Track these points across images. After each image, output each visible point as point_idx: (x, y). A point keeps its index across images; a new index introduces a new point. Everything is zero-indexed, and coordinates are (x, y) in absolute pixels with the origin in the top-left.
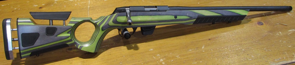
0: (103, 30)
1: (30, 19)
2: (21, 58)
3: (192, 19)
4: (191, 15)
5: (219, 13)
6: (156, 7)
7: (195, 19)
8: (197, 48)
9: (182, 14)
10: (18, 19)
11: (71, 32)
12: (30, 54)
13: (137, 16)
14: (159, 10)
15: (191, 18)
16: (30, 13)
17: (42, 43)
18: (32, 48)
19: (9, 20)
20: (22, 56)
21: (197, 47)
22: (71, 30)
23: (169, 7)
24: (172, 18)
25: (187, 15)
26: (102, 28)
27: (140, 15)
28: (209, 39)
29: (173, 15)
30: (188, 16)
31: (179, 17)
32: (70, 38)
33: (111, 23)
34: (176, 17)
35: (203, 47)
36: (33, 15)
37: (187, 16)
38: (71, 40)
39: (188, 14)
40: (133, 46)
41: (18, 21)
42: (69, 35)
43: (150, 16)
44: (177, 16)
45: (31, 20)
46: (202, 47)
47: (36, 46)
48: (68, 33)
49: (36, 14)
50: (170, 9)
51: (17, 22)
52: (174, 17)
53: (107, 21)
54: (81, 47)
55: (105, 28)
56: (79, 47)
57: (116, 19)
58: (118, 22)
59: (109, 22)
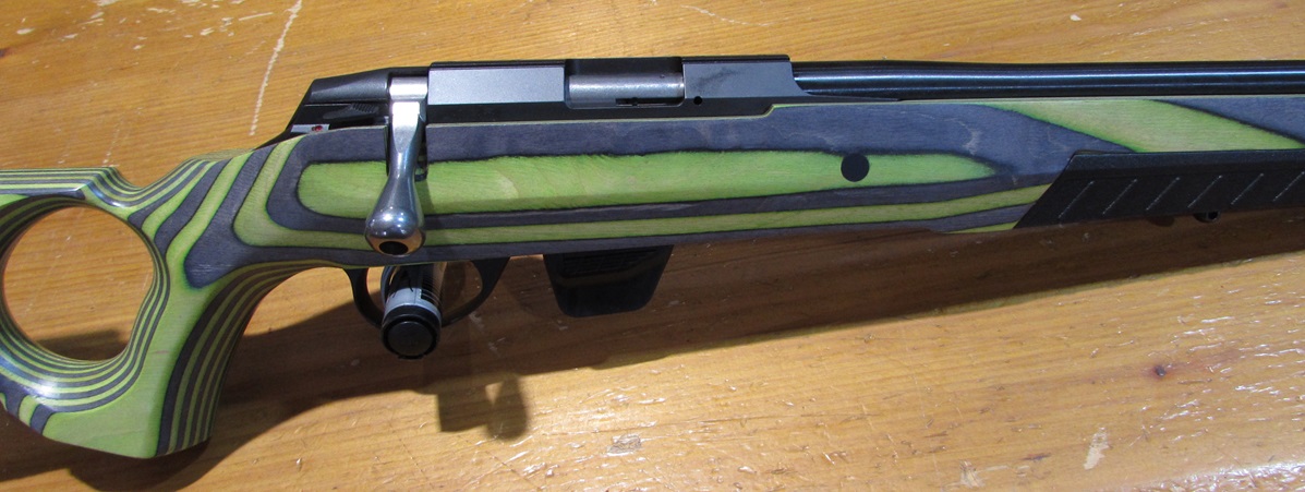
0: (193, 281)
3: (1010, 187)
4: (1004, 151)
5: (1282, 124)
6: (673, 66)
7: (1036, 181)
8: (1040, 457)
9: (916, 140)
13: (491, 163)
14: (698, 100)
15: (1004, 177)
21: (1038, 448)
23: (799, 68)
24: (824, 172)
25: (971, 145)
26: (188, 263)
27: (513, 153)
28: (1158, 372)
29: (827, 151)
30: (979, 159)
31: (882, 171)
33: (256, 225)
34: (855, 165)
35: (1094, 456)
37: (965, 155)
39: (975, 134)
40: (492, 390)
43: (605, 161)
44: (873, 161)
46: (1086, 446)
50: (802, 85)
52: (835, 164)
53: (220, 206)
54: (43, 413)
55: (209, 268)
56: (25, 415)
57: (297, 188)
58: (316, 213)
59: (242, 209)
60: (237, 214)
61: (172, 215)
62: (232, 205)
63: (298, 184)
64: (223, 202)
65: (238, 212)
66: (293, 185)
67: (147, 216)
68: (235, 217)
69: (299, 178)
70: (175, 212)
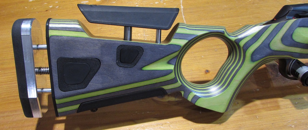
0: (253, 60)
1: (78, 21)
2: (57, 115)
10: (49, 20)
11: (175, 60)
12: (76, 107)
16: (79, 6)
17: (106, 85)
18: (83, 93)
19: (26, 22)
20: (60, 110)
22: (177, 56)
26: (253, 55)
32: (172, 76)
33: (277, 44)
36: (86, 12)
38: (174, 81)
41: (50, 26)
42: (171, 67)
45: (80, 25)
47: (91, 89)
48: (169, 63)
49: (94, 10)
51: (48, 29)
53: (266, 38)
54: (196, 98)
55: (258, 56)
56: (190, 98)
57: (292, 34)
58: (296, 42)
59: (273, 39)
60: (271, 41)
61: (250, 40)
62: (270, 38)
63: (293, 32)
64: (267, 37)
65: (272, 40)
66: (292, 33)
67: (241, 40)
68: (271, 42)
69: (294, 31)
70: (251, 39)
